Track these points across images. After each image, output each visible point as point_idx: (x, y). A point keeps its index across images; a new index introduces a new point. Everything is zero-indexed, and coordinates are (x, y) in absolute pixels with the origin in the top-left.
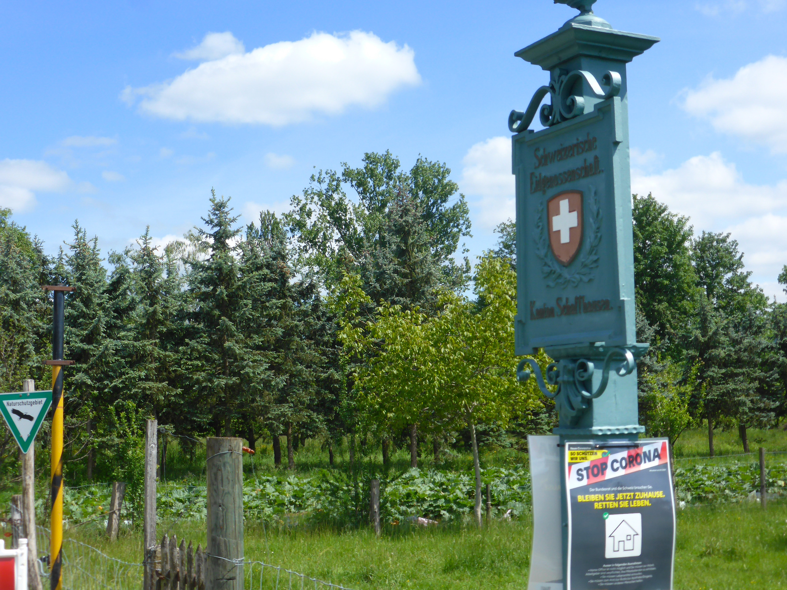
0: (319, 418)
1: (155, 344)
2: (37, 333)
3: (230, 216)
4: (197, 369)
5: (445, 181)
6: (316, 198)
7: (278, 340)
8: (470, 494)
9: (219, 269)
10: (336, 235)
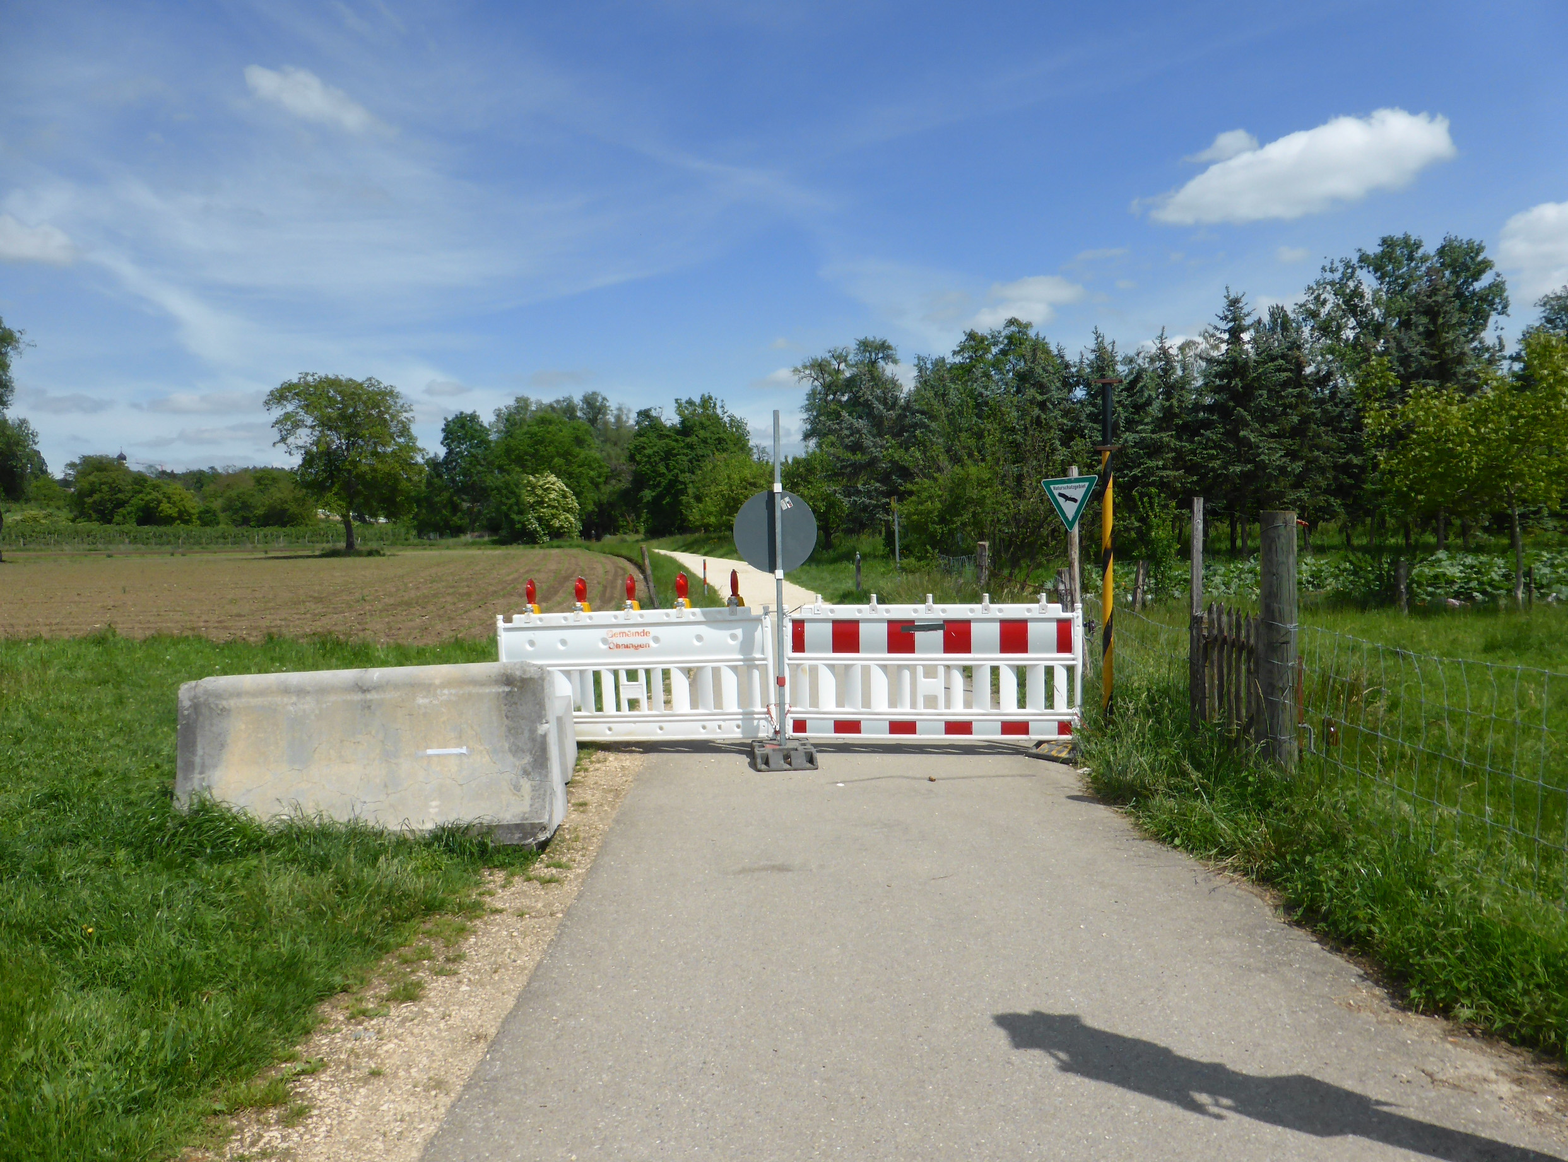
0: (1336, 502)
1: (1172, 436)
2: (1061, 430)
3: (1245, 311)
4: (1212, 458)
5: (1480, 258)
6: (1329, 287)
7: (1293, 428)
8: (1506, 577)
9: (1234, 362)
10: (1352, 322)
